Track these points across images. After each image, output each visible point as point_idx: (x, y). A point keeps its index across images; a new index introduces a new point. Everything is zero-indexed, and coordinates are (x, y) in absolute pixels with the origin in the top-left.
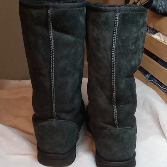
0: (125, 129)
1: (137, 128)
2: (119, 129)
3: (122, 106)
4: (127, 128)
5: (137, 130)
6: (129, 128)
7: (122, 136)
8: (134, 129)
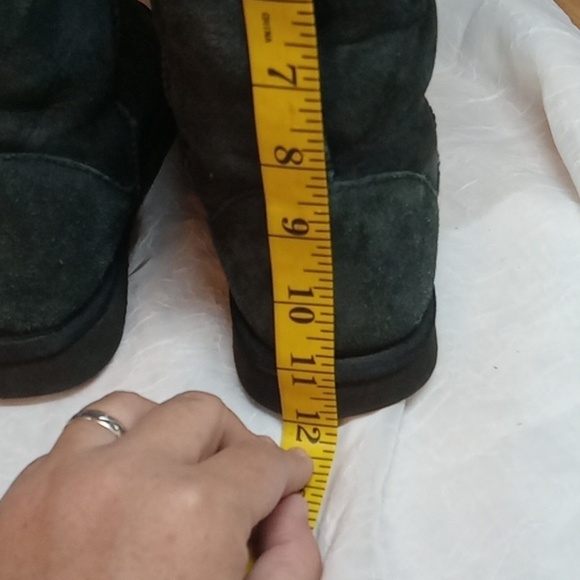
0: (374, 183)
1: (439, 164)
2: (341, 188)
3: (347, 48)
4: (385, 175)
5: (439, 174)
6: (399, 174)
7: (362, 226)
8: (423, 177)
